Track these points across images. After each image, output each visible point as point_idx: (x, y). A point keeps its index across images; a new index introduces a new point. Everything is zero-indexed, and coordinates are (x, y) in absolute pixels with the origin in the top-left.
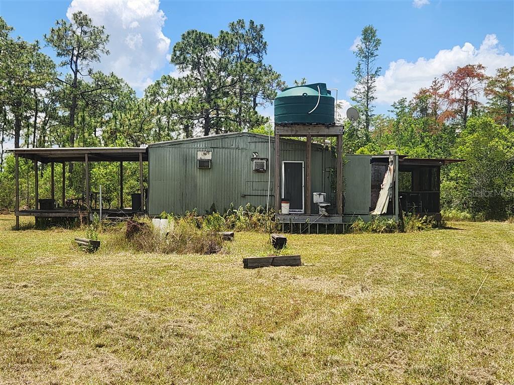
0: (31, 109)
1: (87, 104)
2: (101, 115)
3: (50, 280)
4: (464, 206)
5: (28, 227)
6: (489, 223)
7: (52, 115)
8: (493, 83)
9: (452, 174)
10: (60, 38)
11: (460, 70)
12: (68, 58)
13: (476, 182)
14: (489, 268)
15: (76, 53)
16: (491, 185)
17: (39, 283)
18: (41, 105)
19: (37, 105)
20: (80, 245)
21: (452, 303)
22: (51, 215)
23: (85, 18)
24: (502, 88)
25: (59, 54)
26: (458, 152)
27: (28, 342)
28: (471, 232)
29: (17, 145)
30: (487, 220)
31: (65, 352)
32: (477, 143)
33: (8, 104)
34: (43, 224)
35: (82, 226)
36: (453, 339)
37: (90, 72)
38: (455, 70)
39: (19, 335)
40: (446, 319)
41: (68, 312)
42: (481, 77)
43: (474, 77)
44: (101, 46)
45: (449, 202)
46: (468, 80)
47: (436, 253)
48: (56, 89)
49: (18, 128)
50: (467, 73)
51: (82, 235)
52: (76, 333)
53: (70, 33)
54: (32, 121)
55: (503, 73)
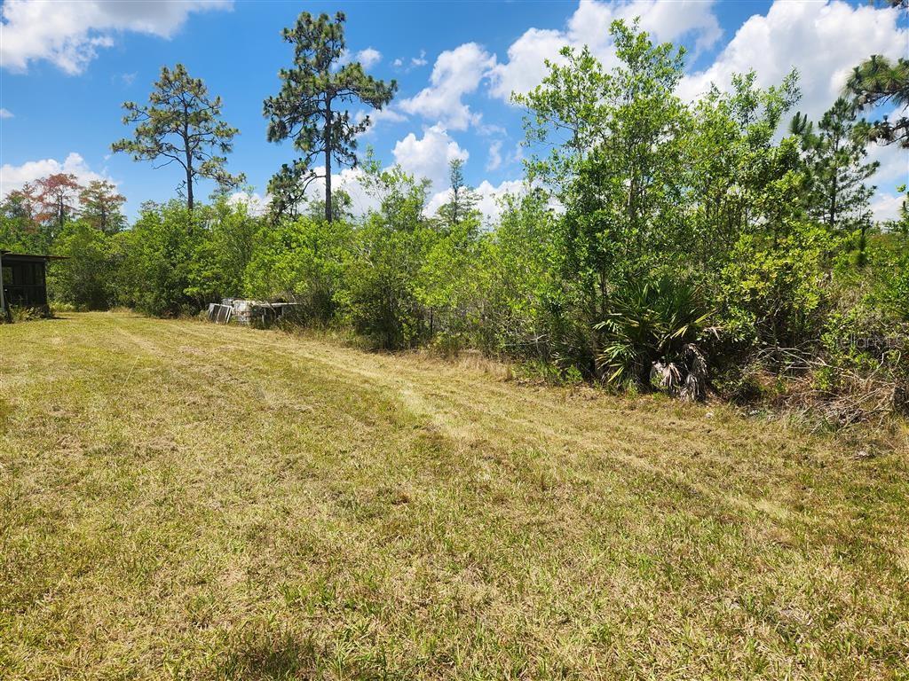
4: (66, 299)
6: (93, 313)
8: (86, 193)
9: (52, 270)
11: (53, 177)
13: (77, 278)
14: (117, 350)
16: (92, 280)
21: (99, 383)
24: (96, 198)
26: (57, 251)
28: (81, 320)
30: (91, 310)
32: (75, 244)
36: (117, 415)
38: (48, 177)
42: (74, 186)
43: (68, 185)
45: (52, 296)
46: (61, 187)
47: (56, 341)
50: (57, 181)
55: (96, 185)
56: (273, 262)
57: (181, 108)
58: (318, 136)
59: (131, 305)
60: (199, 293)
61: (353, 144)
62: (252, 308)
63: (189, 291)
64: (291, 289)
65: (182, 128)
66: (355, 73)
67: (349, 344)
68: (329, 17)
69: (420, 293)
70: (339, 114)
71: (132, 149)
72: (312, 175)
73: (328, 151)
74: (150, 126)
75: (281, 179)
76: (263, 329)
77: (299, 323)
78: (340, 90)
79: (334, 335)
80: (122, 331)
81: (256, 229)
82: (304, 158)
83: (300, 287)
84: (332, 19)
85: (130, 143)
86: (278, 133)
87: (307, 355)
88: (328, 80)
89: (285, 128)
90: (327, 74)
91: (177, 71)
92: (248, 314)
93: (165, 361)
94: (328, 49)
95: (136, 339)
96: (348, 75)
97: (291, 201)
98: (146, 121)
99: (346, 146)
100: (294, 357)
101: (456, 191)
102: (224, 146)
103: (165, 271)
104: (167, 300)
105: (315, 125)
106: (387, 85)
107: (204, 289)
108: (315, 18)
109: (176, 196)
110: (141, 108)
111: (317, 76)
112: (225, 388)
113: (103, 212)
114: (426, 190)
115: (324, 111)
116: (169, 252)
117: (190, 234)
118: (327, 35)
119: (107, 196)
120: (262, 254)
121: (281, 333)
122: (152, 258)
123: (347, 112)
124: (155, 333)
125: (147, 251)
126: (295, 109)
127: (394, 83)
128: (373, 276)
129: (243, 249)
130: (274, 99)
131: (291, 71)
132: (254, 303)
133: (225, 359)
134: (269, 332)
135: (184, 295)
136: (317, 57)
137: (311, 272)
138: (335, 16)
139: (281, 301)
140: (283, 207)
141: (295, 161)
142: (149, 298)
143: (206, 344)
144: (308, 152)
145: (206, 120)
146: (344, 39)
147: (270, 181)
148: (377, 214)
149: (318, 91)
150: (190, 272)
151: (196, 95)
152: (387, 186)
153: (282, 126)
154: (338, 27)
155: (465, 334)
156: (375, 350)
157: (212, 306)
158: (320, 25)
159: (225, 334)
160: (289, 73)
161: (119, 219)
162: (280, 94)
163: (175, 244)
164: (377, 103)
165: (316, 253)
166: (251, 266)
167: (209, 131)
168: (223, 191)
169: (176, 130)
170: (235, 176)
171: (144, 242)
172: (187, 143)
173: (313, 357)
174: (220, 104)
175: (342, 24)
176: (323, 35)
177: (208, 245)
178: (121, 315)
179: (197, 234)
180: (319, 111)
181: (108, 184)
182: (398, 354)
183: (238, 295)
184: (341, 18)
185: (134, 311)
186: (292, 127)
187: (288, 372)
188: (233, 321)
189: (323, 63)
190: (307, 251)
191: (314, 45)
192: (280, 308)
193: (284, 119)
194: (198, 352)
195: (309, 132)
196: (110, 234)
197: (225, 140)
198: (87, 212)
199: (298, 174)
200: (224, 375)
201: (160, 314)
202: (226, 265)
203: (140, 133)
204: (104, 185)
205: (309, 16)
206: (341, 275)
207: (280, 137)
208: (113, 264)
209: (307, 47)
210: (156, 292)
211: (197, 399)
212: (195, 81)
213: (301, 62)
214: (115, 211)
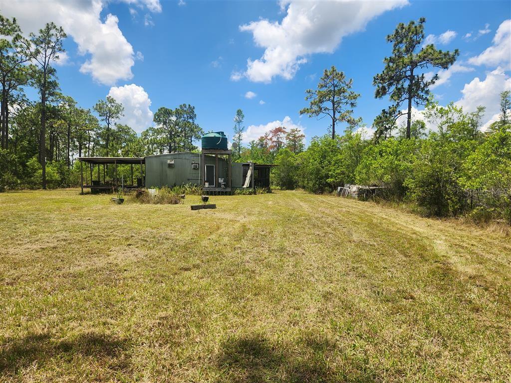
0: (87, 140)
1: (114, 139)
2: (121, 144)
3: (101, 217)
4: (278, 185)
5: (88, 193)
6: (287, 191)
7: (97, 143)
8: (289, 135)
9: (273, 171)
10: (101, 108)
11: (276, 129)
12: (104, 118)
13: (282, 175)
15: (108, 115)
16: (289, 175)
17: (96, 218)
18: (92, 139)
19: (90, 139)
20: (114, 201)
22: (99, 188)
23: (112, 99)
24: (293, 137)
25: (100, 116)
26: (276, 162)
28: (282, 194)
29: (80, 156)
30: (287, 189)
31: (113, 248)
32: (283, 159)
33: (76, 138)
34: (95, 192)
35: (114, 193)
37: (115, 124)
38: (274, 129)
40: (280, 228)
41: (112, 230)
42: (284, 132)
43: (282, 132)
44: (120, 112)
45: (272, 183)
46: (279, 133)
47: (270, 203)
48: (99, 132)
49: (81, 149)
50: (279, 130)
51: (115, 197)
52: (117, 239)
53: (105, 106)
54: (87, 146)
55: (293, 131)
56: (371, 164)
57: (332, 88)
58: (404, 91)
59: (304, 187)
60: (334, 182)
61: (427, 92)
62: (359, 189)
63: (330, 180)
64: (381, 179)
65: (332, 98)
66: (430, 51)
67: (413, 212)
68: (415, 23)
69: (461, 181)
70: (418, 76)
71: (308, 112)
72: (399, 114)
73: (410, 99)
74: (317, 100)
75: (381, 118)
76: (364, 201)
77: (384, 199)
78: (419, 62)
79: (404, 206)
80: (297, 200)
81: (365, 147)
82: (395, 104)
83: (387, 178)
84: (417, 23)
85: (308, 109)
86: (381, 93)
87: (384, 216)
88: (411, 58)
89: (385, 89)
90: (411, 55)
91: (332, 70)
92: (357, 193)
93: (311, 215)
94: (413, 41)
95: (301, 204)
96: (425, 53)
97: (386, 129)
98: (316, 98)
99: (422, 94)
100: (376, 216)
101: (505, 112)
102: (352, 104)
103: (318, 170)
104: (319, 185)
105: (402, 85)
106: (451, 53)
107: (336, 180)
108: (406, 26)
109: (327, 133)
110: (314, 91)
111: (406, 57)
112: (335, 229)
113: (295, 143)
114: (480, 114)
115: (409, 76)
116: (321, 161)
117: (332, 151)
118: (413, 33)
119: (297, 135)
120: (367, 160)
121: (373, 204)
122: (313, 164)
123: (423, 74)
124: (310, 201)
125: (311, 161)
126: (391, 78)
127: (456, 51)
128: (428, 171)
129: (357, 157)
130: (380, 75)
131: (390, 58)
132: (360, 187)
133: (339, 215)
134: (367, 203)
135: (327, 182)
136: (406, 47)
137: (394, 169)
138: (419, 20)
139: (375, 186)
140: (381, 133)
141: (390, 107)
142: (311, 185)
143: (332, 207)
144: (397, 101)
145: (344, 92)
146: (424, 32)
147: (375, 120)
148: (434, 134)
149: (405, 65)
150: (330, 171)
151: (340, 80)
152: (442, 116)
153: (384, 88)
154: (420, 26)
155: (499, 210)
156: (428, 216)
157: (339, 188)
158: (409, 28)
159: (343, 203)
160: (389, 59)
161: (301, 146)
162: (383, 72)
163: (324, 157)
164: (445, 66)
165: (396, 158)
166: (360, 166)
167: (345, 97)
168: (351, 128)
169: (329, 100)
170: (357, 119)
171: (310, 157)
172: (334, 106)
173: (387, 217)
174: (352, 83)
175: (424, 24)
176: (411, 33)
177: (339, 157)
178: (298, 192)
179: (335, 151)
180: (406, 77)
181: (298, 130)
182: (443, 219)
183: (352, 182)
184: (423, 21)
185: (305, 190)
186: (389, 88)
187: (371, 225)
188: (349, 196)
189: (410, 48)
190: (391, 157)
191: (405, 40)
192: (374, 190)
193: (384, 85)
194: (327, 211)
195: (398, 89)
196: (297, 153)
197: (353, 101)
198: (289, 143)
199: (390, 114)
200: (336, 223)
201: (315, 192)
202: (348, 167)
203: (312, 104)
204: (296, 130)
205: (403, 25)
206: (412, 171)
207: (382, 95)
208: (297, 168)
209: (401, 42)
210: (314, 181)
211: (320, 233)
212: (340, 73)
213: (396, 51)
214: (300, 142)
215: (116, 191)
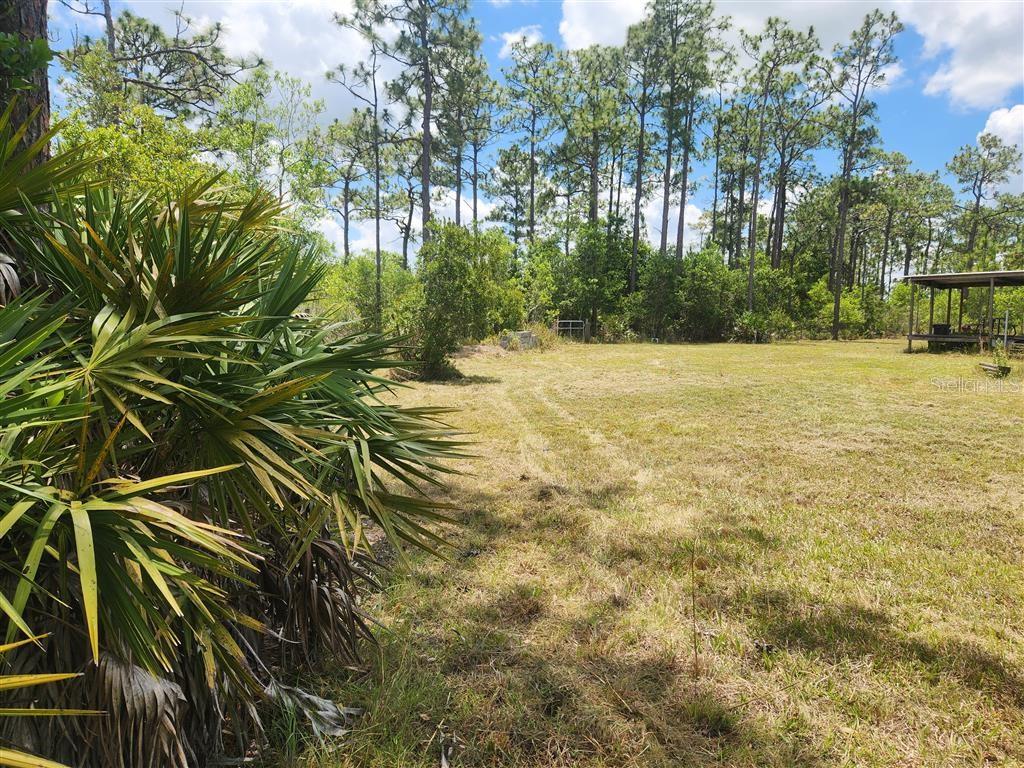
0: (923, 239)
1: (990, 229)
2: (1005, 237)
3: (958, 403)
5: (920, 351)
7: (945, 243)
10: (963, 164)
12: (970, 184)
15: (980, 177)
17: (946, 405)
18: (935, 234)
19: (930, 235)
20: (985, 370)
22: (946, 340)
23: (994, 139)
25: (961, 181)
27: (946, 459)
29: (906, 273)
33: (901, 236)
34: (937, 348)
35: (982, 351)
37: (995, 195)
39: (936, 452)
41: (989, 436)
44: (1011, 166)
48: (953, 217)
49: (909, 258)
51: (988, 360)
52: (1002, 458)
53: (975, 157)
54: (923, 250)
215: (989, 347)
